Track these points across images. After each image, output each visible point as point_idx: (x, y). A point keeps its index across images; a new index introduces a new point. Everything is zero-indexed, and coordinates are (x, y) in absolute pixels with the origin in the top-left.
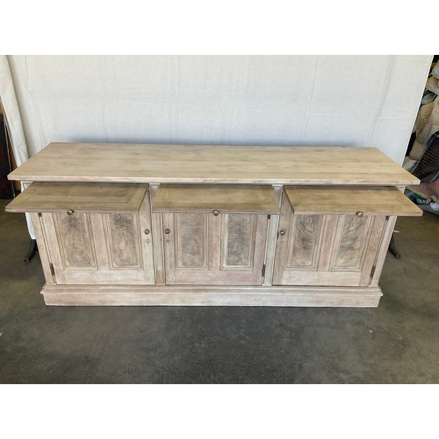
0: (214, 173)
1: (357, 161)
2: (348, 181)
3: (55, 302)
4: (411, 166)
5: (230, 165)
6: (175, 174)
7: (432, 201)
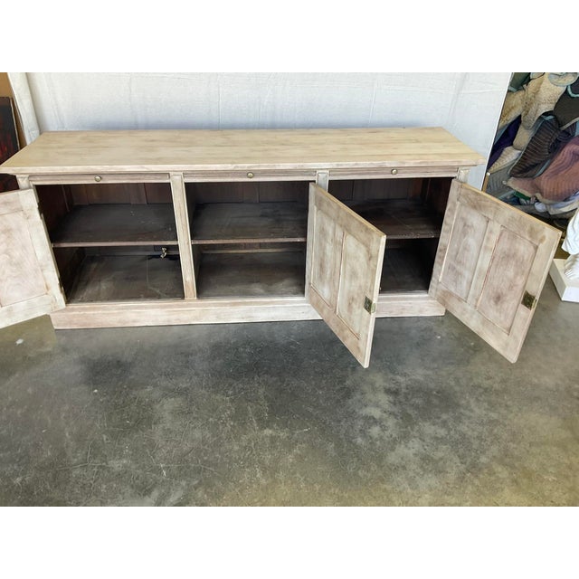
0: (246, 159)
1: (417, 141)
2: (404, 163)
3: (65, 324)
4: (514, 158)
5: (266, 150)
6: (202, 161)
7: (538, 201)
